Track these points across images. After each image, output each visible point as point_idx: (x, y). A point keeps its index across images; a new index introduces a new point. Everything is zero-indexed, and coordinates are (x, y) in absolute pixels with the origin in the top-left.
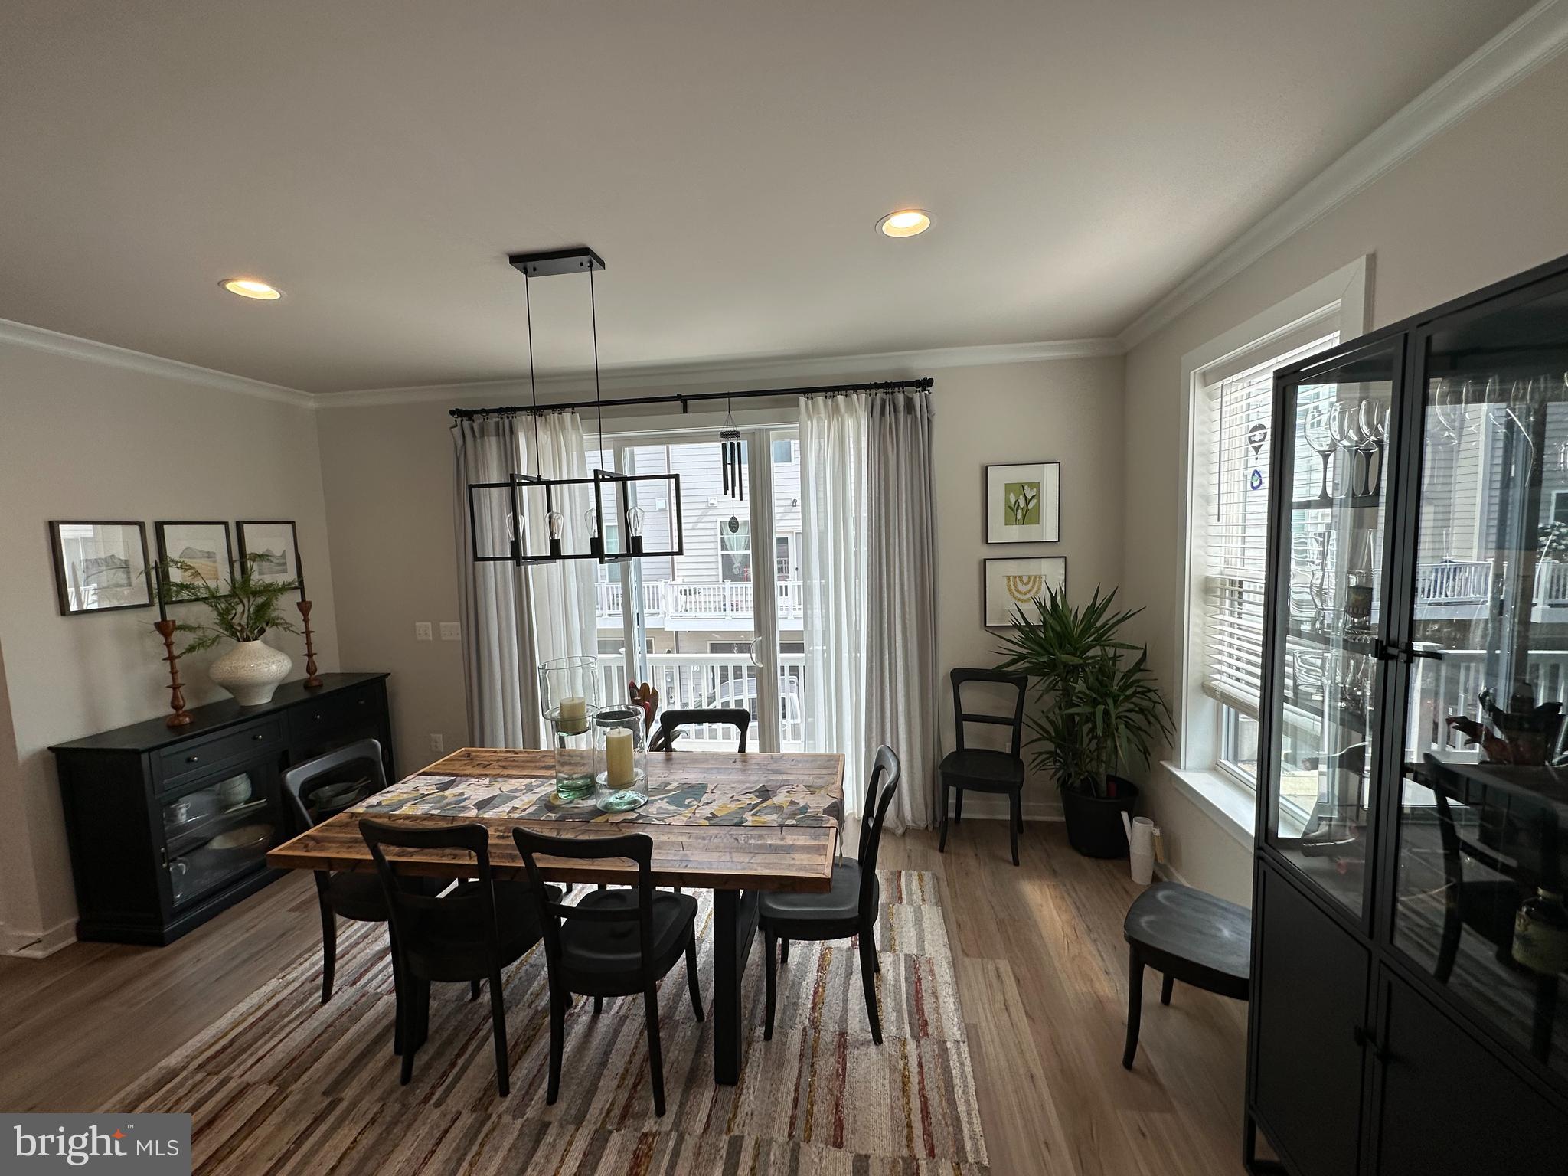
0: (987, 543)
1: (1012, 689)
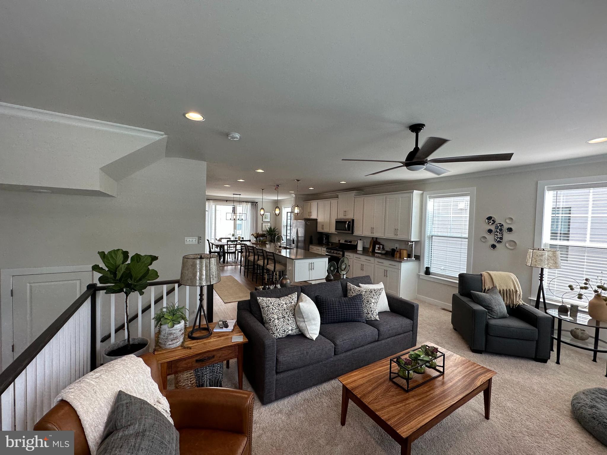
0: (263, 221)
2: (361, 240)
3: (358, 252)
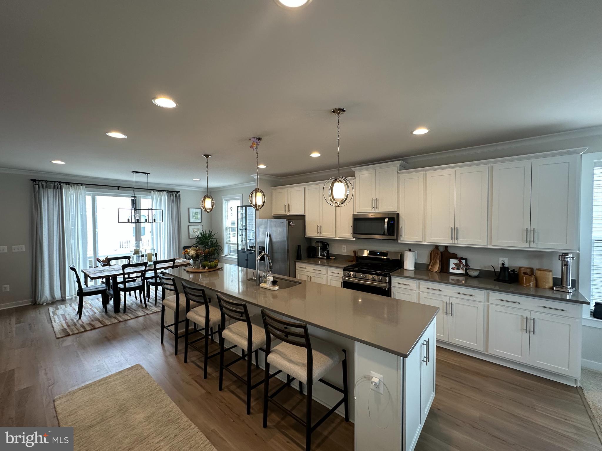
0: (189, 222)
2: (410, 250)
3: (406, 274)
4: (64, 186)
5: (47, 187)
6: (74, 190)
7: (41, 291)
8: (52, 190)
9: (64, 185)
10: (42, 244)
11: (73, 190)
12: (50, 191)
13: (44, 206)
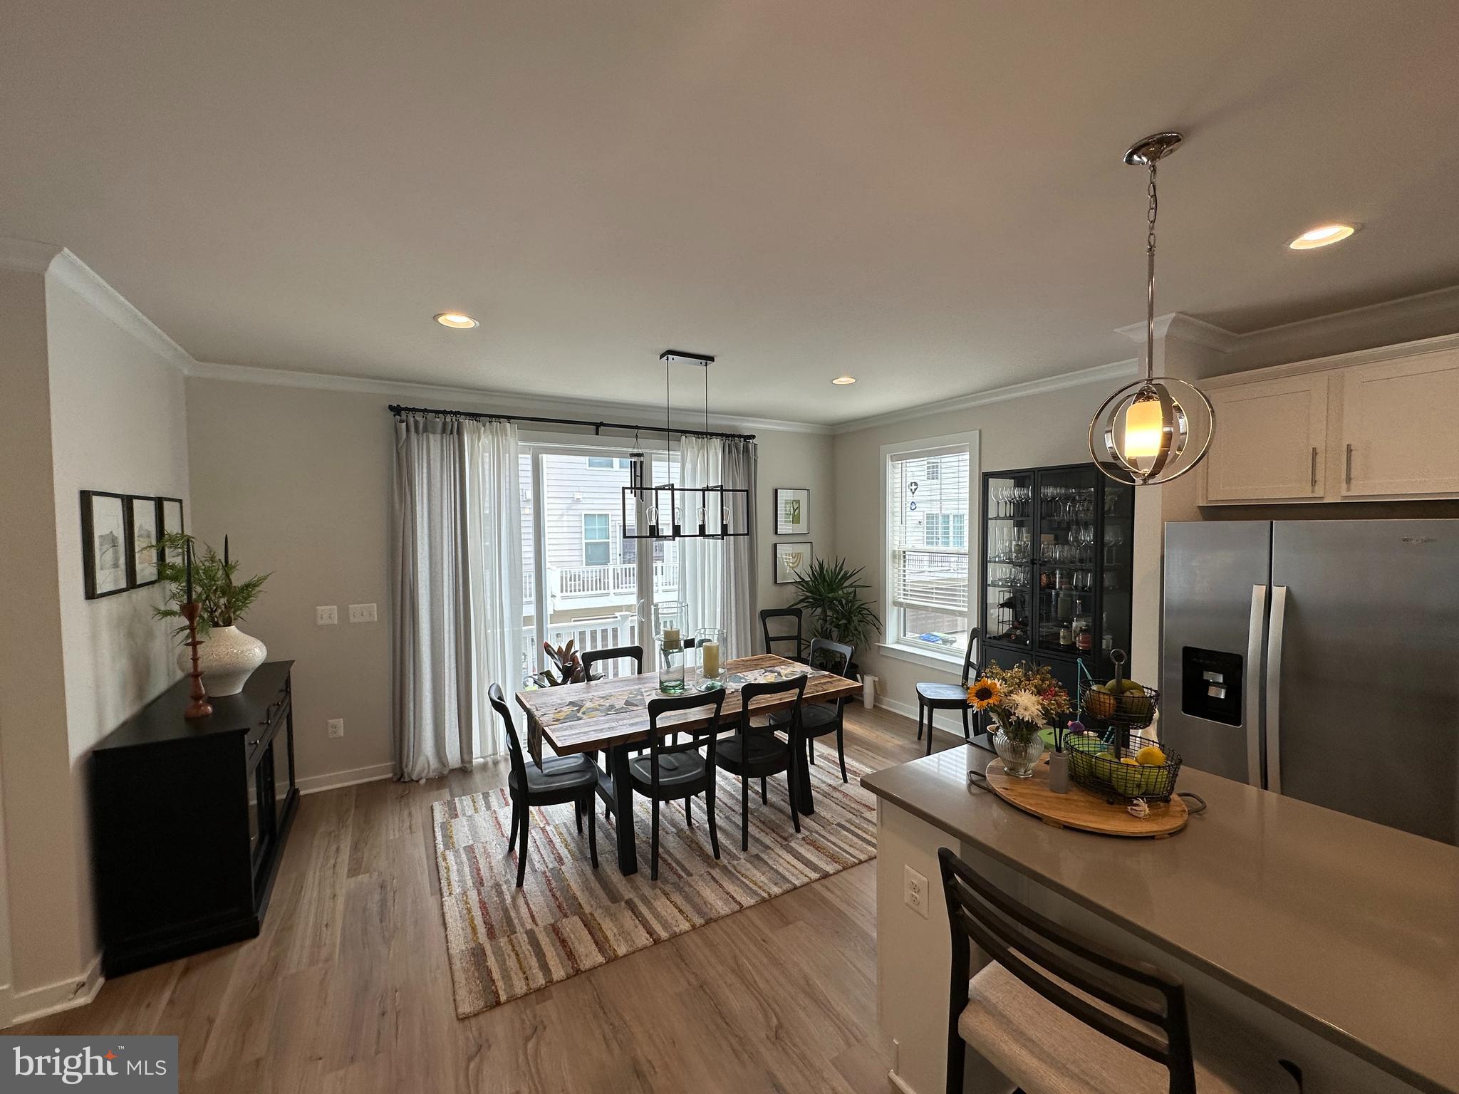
0: (776, 533)
1: (794, 619)
4: (468, 424)
5: (426, 430)
6: (490, 437)
7: (414, 741)
8: (438, 436)
9: (467, 421)
10: (416, 602)
11: (487, 437)
12: (434, 441)
13: (420, 486)
